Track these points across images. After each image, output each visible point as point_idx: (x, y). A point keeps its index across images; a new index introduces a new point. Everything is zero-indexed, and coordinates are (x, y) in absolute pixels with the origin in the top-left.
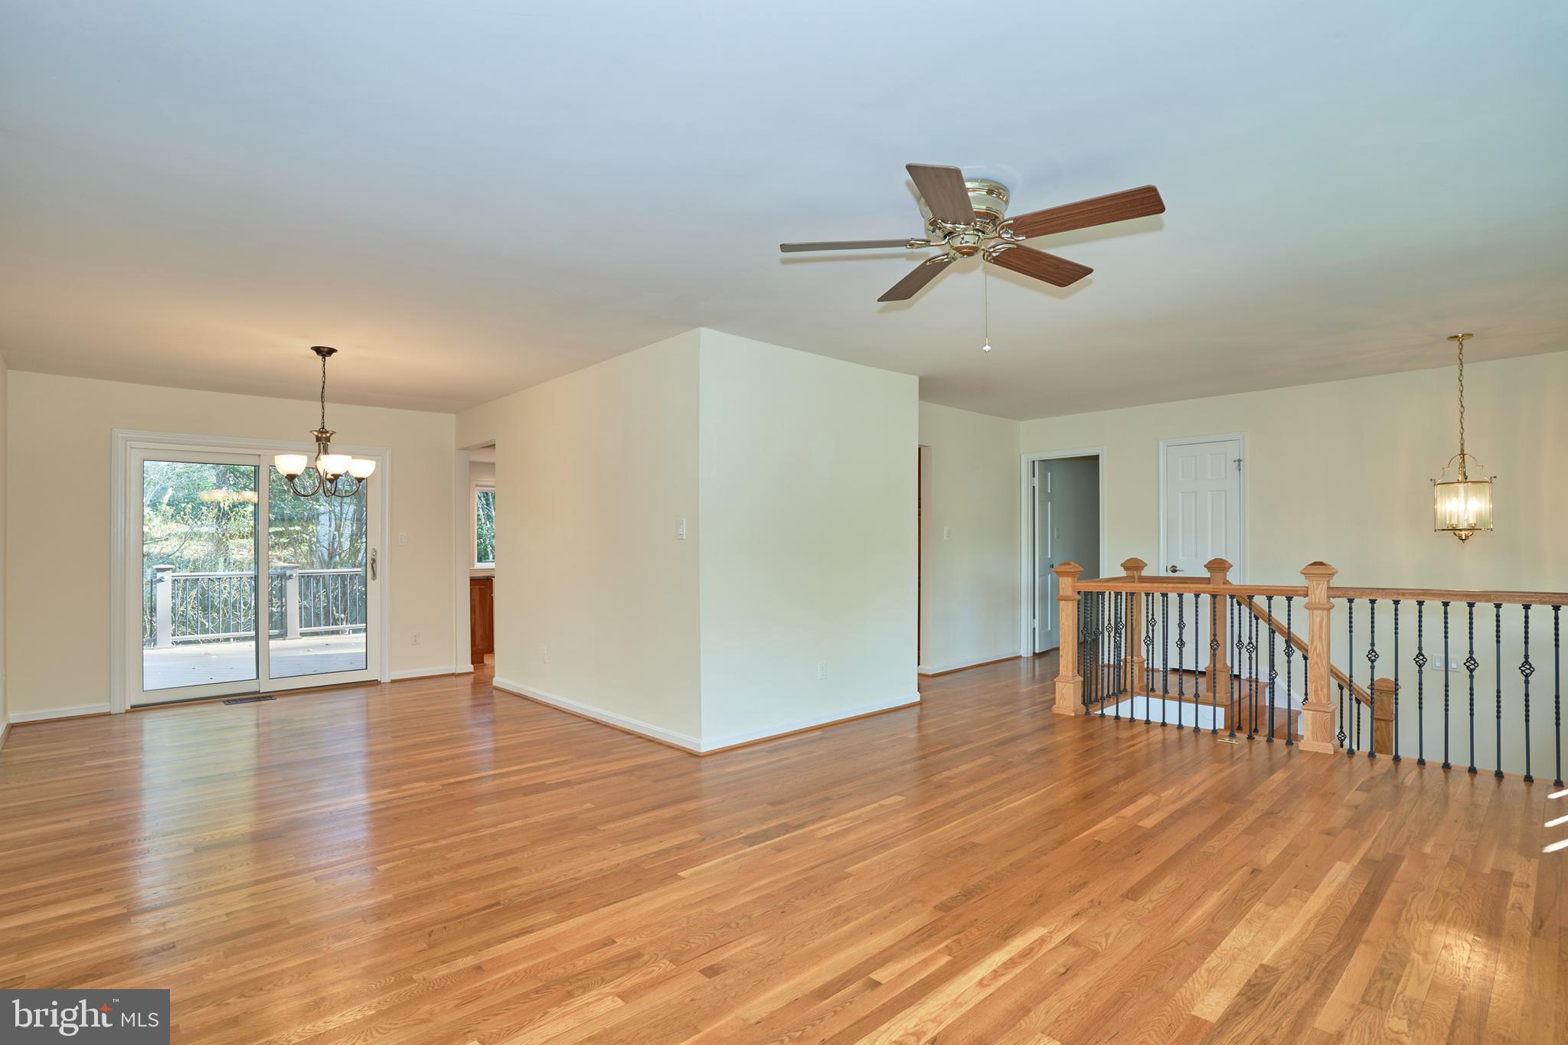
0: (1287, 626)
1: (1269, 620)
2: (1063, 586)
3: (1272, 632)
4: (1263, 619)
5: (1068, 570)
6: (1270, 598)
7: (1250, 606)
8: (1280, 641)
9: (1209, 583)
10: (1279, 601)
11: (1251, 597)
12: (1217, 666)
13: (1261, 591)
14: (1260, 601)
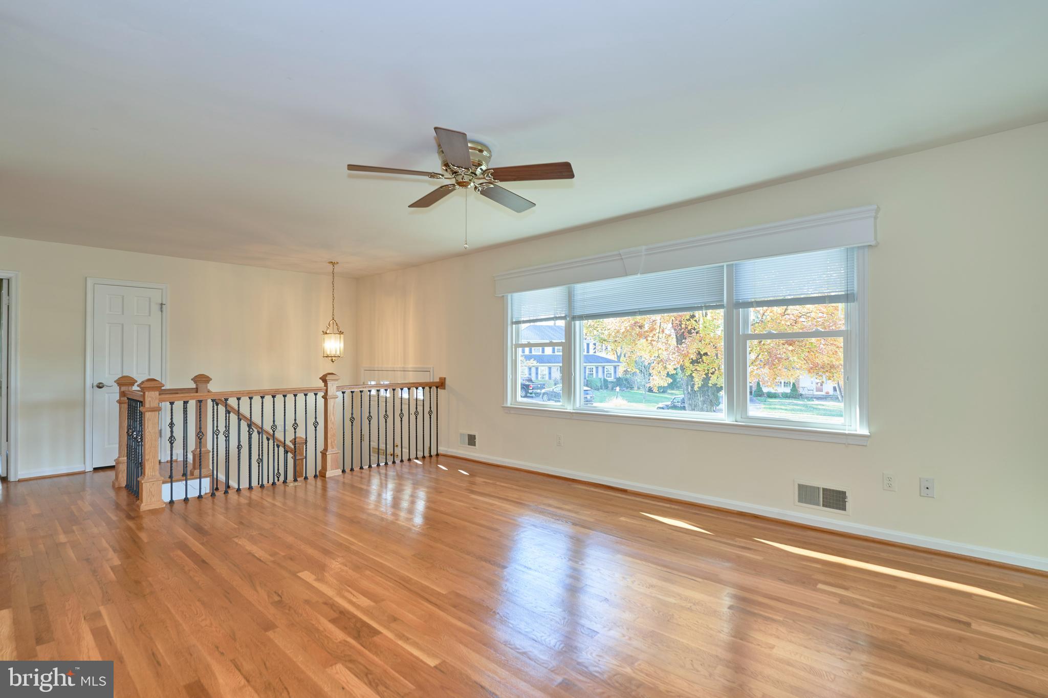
0: (249, 417)
1: (238, 413)
2: (150, 399)
3: (240, 420)
4: (234, 413)
5: (156, 386)
6: (239, 399)
7: (226, 405)
8: (244, 425)
9: (197, 392)
10: (245, 401)
11: (226, 400)
12: (202, 450)
13: (232, 394)
14: (232, 402)
